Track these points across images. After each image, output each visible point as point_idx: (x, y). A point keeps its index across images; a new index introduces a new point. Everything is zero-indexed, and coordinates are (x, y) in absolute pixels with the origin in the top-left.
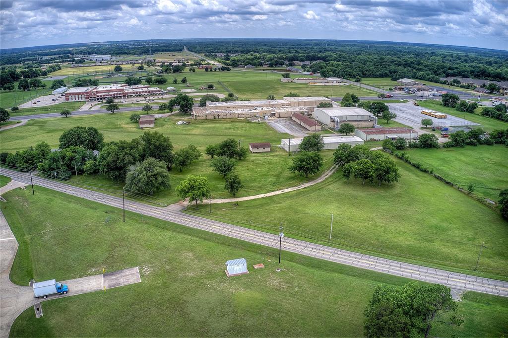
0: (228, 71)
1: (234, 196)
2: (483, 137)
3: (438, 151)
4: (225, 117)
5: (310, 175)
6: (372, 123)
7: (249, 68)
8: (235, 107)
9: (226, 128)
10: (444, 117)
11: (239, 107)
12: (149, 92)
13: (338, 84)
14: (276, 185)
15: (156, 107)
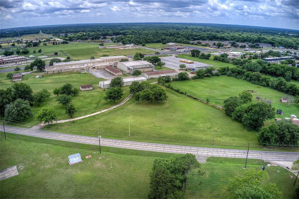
0: (67, 43)
1: (72, 117)
2: (214, 72)
3: (189, 81)
4: (65, 71)
5: (116, 101)
6: (152, 68)
7: (79, 41)
8: (70, 65)
9: (66, 78)
10: (192, 63)
11: (73, 65)
12: (18, 59)
13: (132, 48)
14: (97, 109)
15: (22, 68)
